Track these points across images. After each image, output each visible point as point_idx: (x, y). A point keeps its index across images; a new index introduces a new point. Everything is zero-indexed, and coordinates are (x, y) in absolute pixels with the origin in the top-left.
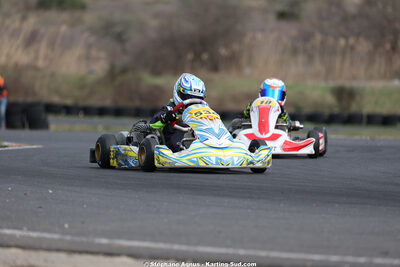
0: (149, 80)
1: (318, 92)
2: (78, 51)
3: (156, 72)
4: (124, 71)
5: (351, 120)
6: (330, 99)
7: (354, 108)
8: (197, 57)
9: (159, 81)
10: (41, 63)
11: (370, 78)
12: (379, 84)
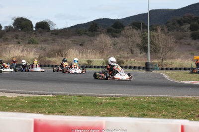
0: (48, 59)
1: (84, 61)
2: (33, 53)
3: (50, 57)
4: (42, 57)
5: (91, 67)
6: (87, 63)
7: (91, 65)
8: (58, 54)
9: (50, 59)
10: (25, 55)
11: (95, 58)
12: (97, 59)
